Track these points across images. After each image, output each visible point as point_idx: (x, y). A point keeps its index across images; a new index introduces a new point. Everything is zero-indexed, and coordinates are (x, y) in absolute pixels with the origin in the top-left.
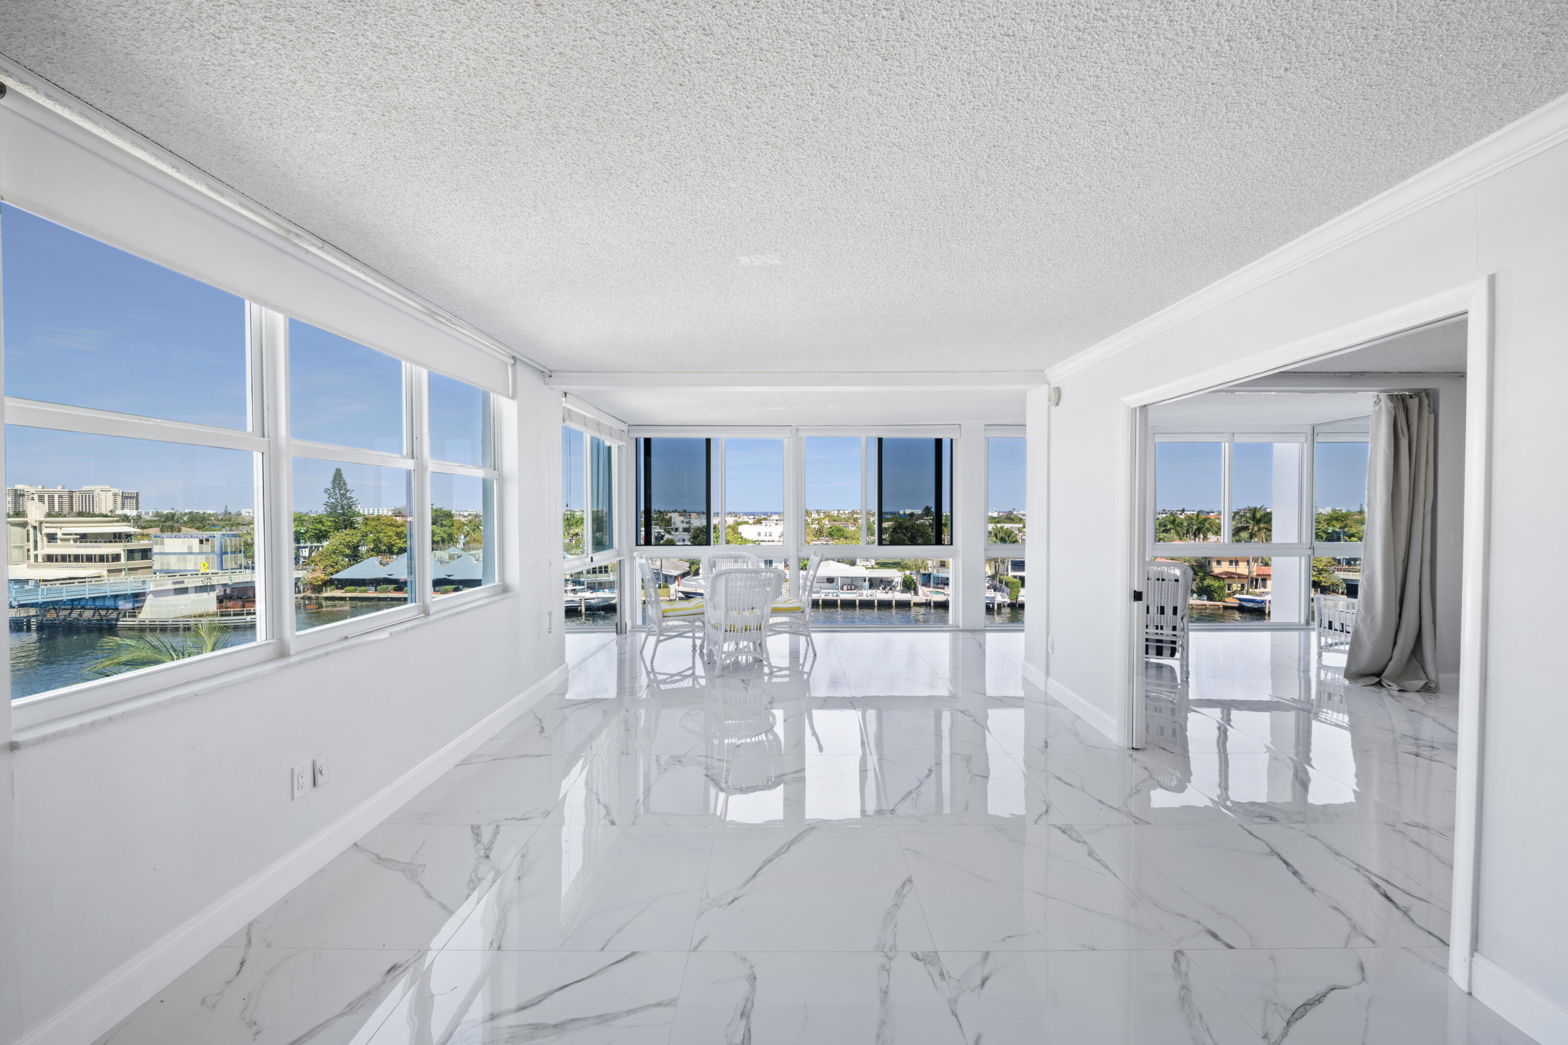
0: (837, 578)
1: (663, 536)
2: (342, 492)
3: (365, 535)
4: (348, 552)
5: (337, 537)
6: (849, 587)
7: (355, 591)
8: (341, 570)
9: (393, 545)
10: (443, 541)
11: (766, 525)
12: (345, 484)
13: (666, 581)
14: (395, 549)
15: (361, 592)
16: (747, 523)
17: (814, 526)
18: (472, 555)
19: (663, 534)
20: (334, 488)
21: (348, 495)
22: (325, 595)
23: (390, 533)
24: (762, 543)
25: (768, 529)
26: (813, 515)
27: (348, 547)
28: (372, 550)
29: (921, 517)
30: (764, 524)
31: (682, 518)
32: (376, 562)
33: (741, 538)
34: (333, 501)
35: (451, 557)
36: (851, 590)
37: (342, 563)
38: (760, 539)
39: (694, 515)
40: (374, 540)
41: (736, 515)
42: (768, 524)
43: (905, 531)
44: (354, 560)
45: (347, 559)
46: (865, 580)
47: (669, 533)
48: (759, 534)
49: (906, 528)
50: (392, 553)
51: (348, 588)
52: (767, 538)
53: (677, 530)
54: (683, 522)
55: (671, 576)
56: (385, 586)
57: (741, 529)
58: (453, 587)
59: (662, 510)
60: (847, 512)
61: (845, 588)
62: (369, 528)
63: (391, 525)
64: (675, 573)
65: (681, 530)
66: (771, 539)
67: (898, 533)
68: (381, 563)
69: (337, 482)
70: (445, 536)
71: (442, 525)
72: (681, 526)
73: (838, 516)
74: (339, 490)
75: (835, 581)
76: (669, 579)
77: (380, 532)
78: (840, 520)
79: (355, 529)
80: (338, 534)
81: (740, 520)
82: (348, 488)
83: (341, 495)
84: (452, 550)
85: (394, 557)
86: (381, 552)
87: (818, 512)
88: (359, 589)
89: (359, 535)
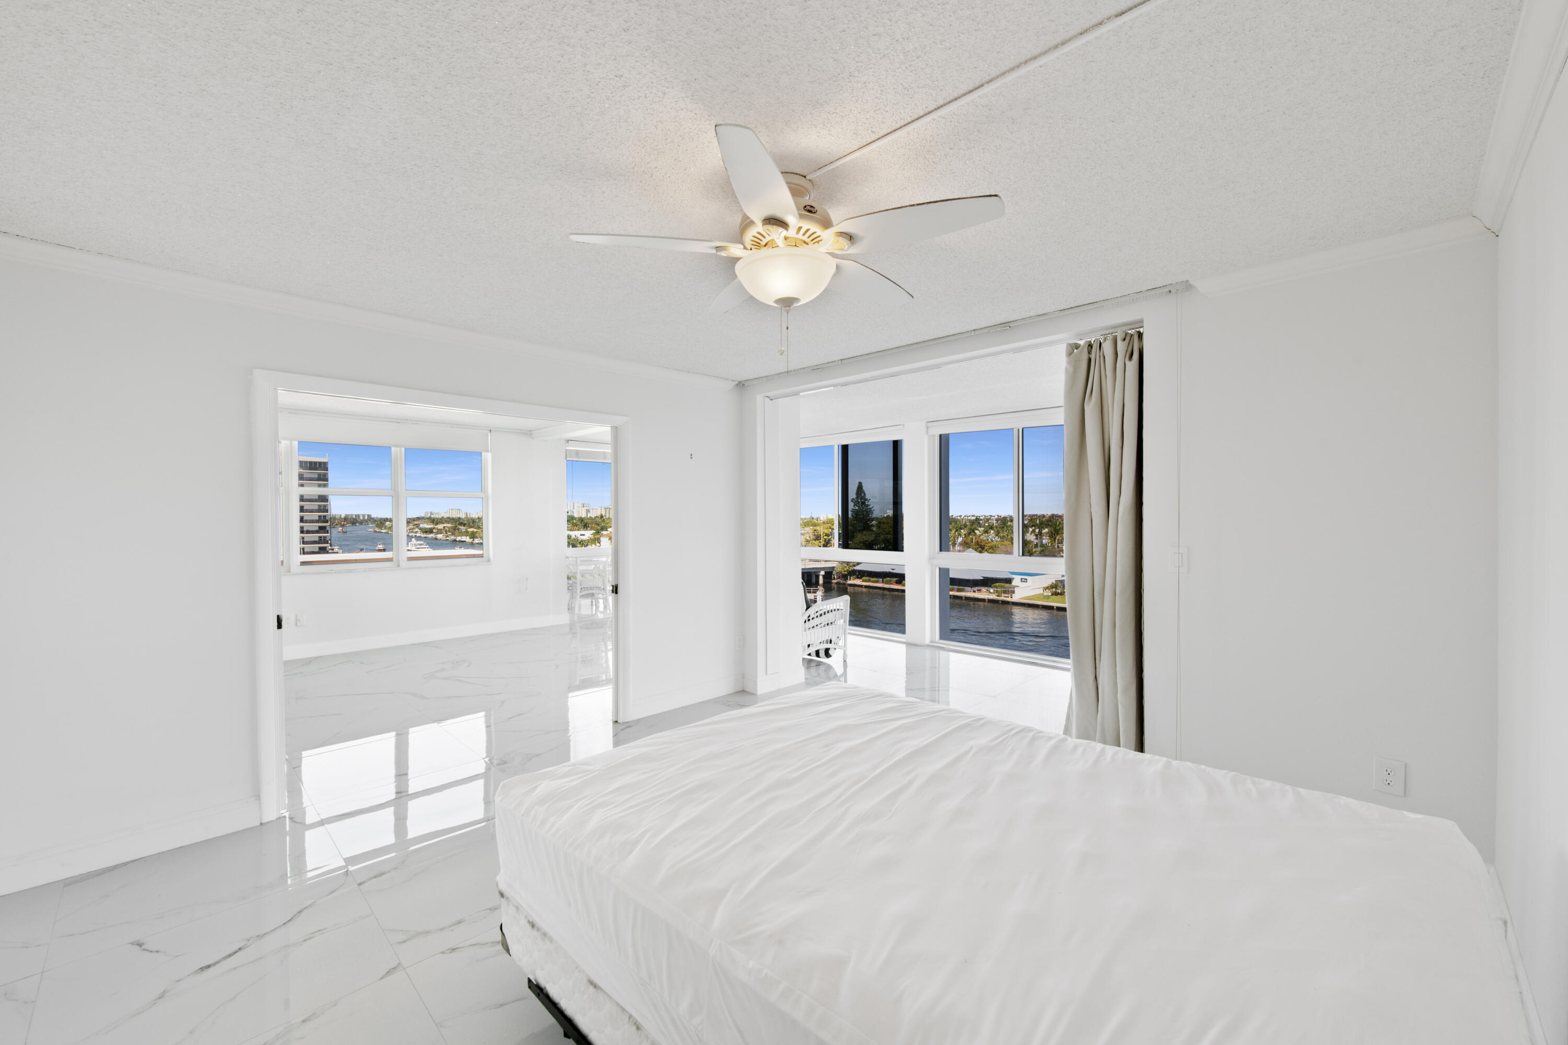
2: (864, 500)
3: (876, 536)
5: (859, 537)
7: (869, 581)
12: (864, 493)
15: (873, 582)
20: (857, 496)
21: (867, 503)
22: (849, 582)
34: (857, 508)
51: (864, 578)
56: (889, 579)
74: (861, 500)
82: (867, 498)
88: (872, 579)
89: (874, 536)
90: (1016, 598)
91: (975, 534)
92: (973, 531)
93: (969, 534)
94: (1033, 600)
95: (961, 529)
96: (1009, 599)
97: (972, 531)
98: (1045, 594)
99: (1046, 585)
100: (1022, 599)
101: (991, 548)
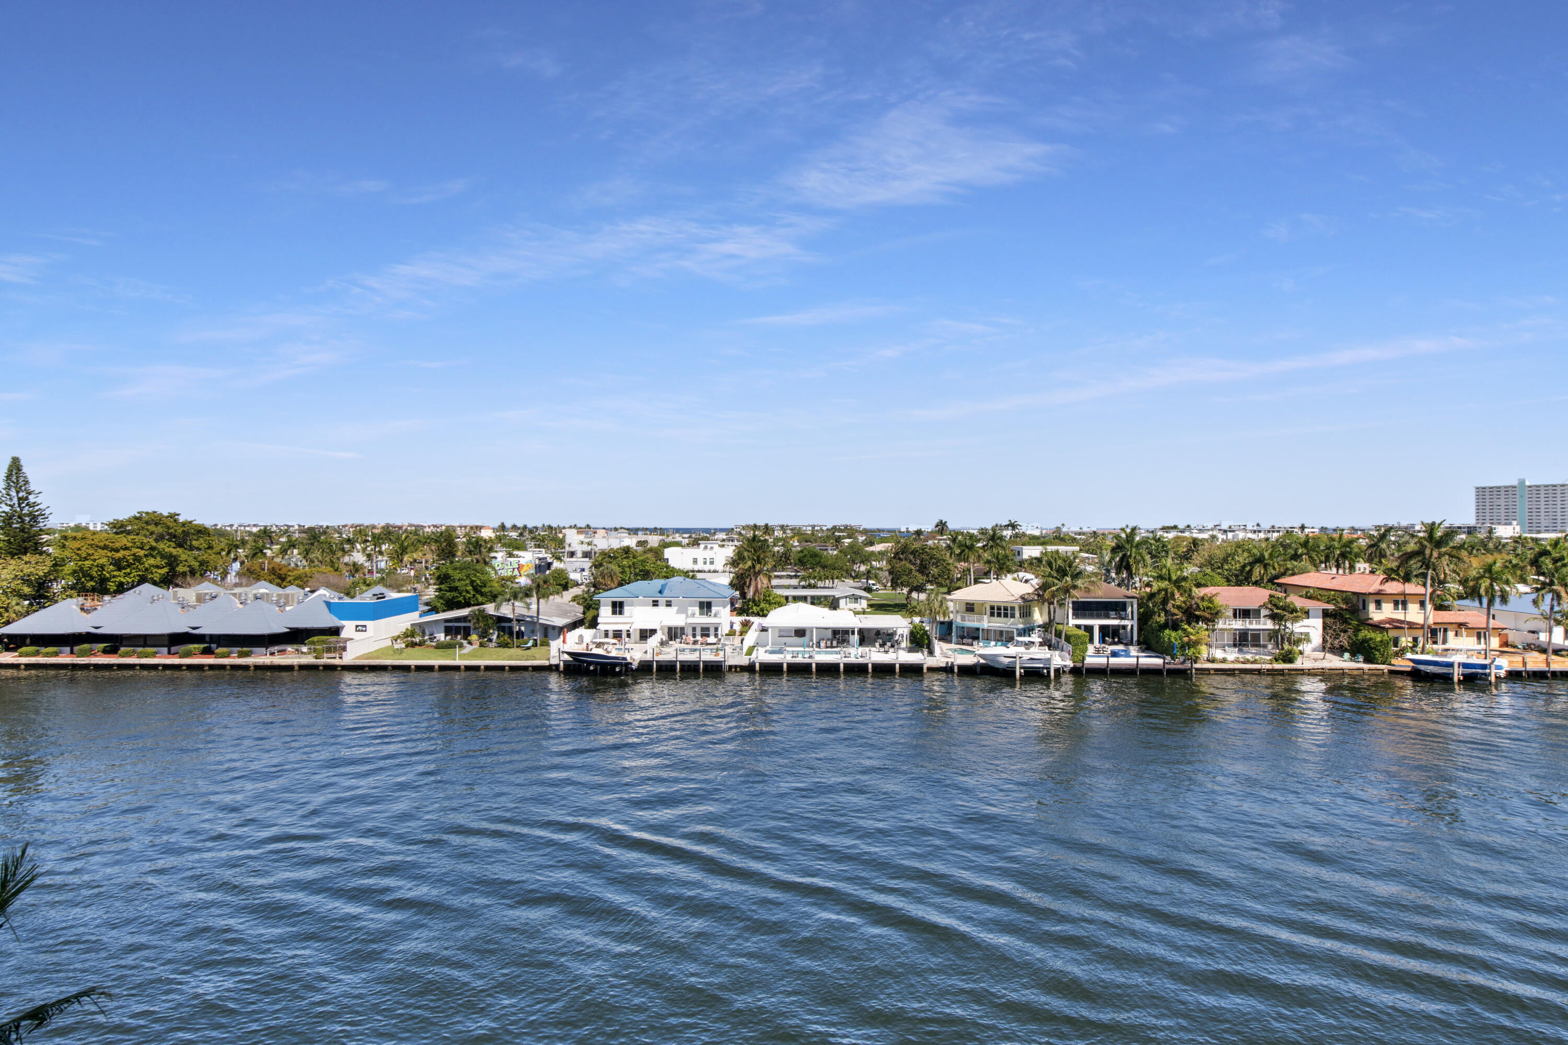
0: (811, 629)
1: (549, 565)
2: (21, 495)
3: (57, 564)
4: (27, 590)
5: (11, 567)
6: (829, 643)
7: (37, 654)
8: (14, 621)
9: (108, 580)
10: (193, 572)
11: (706, 548)
12: (27, 482)
13: (546, 636)
14: (112, 586)
15: (47, 655)
16: (678, 544)
17: (776, 549)
18: (234, 595)
19: (549, 560)
20: (8, 488)
21: (32, 499)
23: (103, 561)
24: (699, 575)
25: (708, 554)
26: (776, 533)
27: (26, 581)
28: (73, 587)
29: (932, 535)
30: (702, 546)
31: (582, 537)
32: (74, 607)
33: (667, 567)
35: (200, 599)
36: (832, 647)
37: (17, 608)
38: (696, 568)
39: (601, 533)
40: (75, 572)
41: (661, 531)
42: (709, 546)
43: (911, 557)
44: (39, 603)
45: (27, 602)
46: (853, 633)
47: (559, 559)
48: (695, 561)
49: (914, 553)
50: (105, 591)
51: (24, 649)
52: (708, 567)
53: (572, 554)
54: (582, 543)
55: (554, 627)
56: (86, 646)
57: (669, 553)
58: (202, 646)
59: (554, 525)
60: (824, 528)
61: (823, 644)
62: (67, 553)
63: (105, 547)
64: (560, 622)
65: (579, 554)
66: (712, 568)
67: (900, 559)
68: (82, 609)
69: (14, 479)
70: (196, 564)
71: (192, 548)
72: (579, 549)
73: (813, 534)
74: (18, 492)
75: (808, 633)
76: (550, 631)
77: (86, 559)
78: (816, 541)
79: (41, 553)
80: (12, 562)
81: (670, 539)
82: (32, 488)
83: (19, 499)
84: (206, 588)
85: (107, 598)
86: (88, 591)
87: (783, 528)
88: (44, 650)
89: (49, 563)
90: (349, 658)
91: (265, 554)
92: (261, 551)
93: (254, 555)
94: (378, 658)
95: (237, 547)
96: (337, 662)
97: (258, 552)
98: (396, 646)
99: (397, 634)
100: (358, 658)
101: (298, 578)
